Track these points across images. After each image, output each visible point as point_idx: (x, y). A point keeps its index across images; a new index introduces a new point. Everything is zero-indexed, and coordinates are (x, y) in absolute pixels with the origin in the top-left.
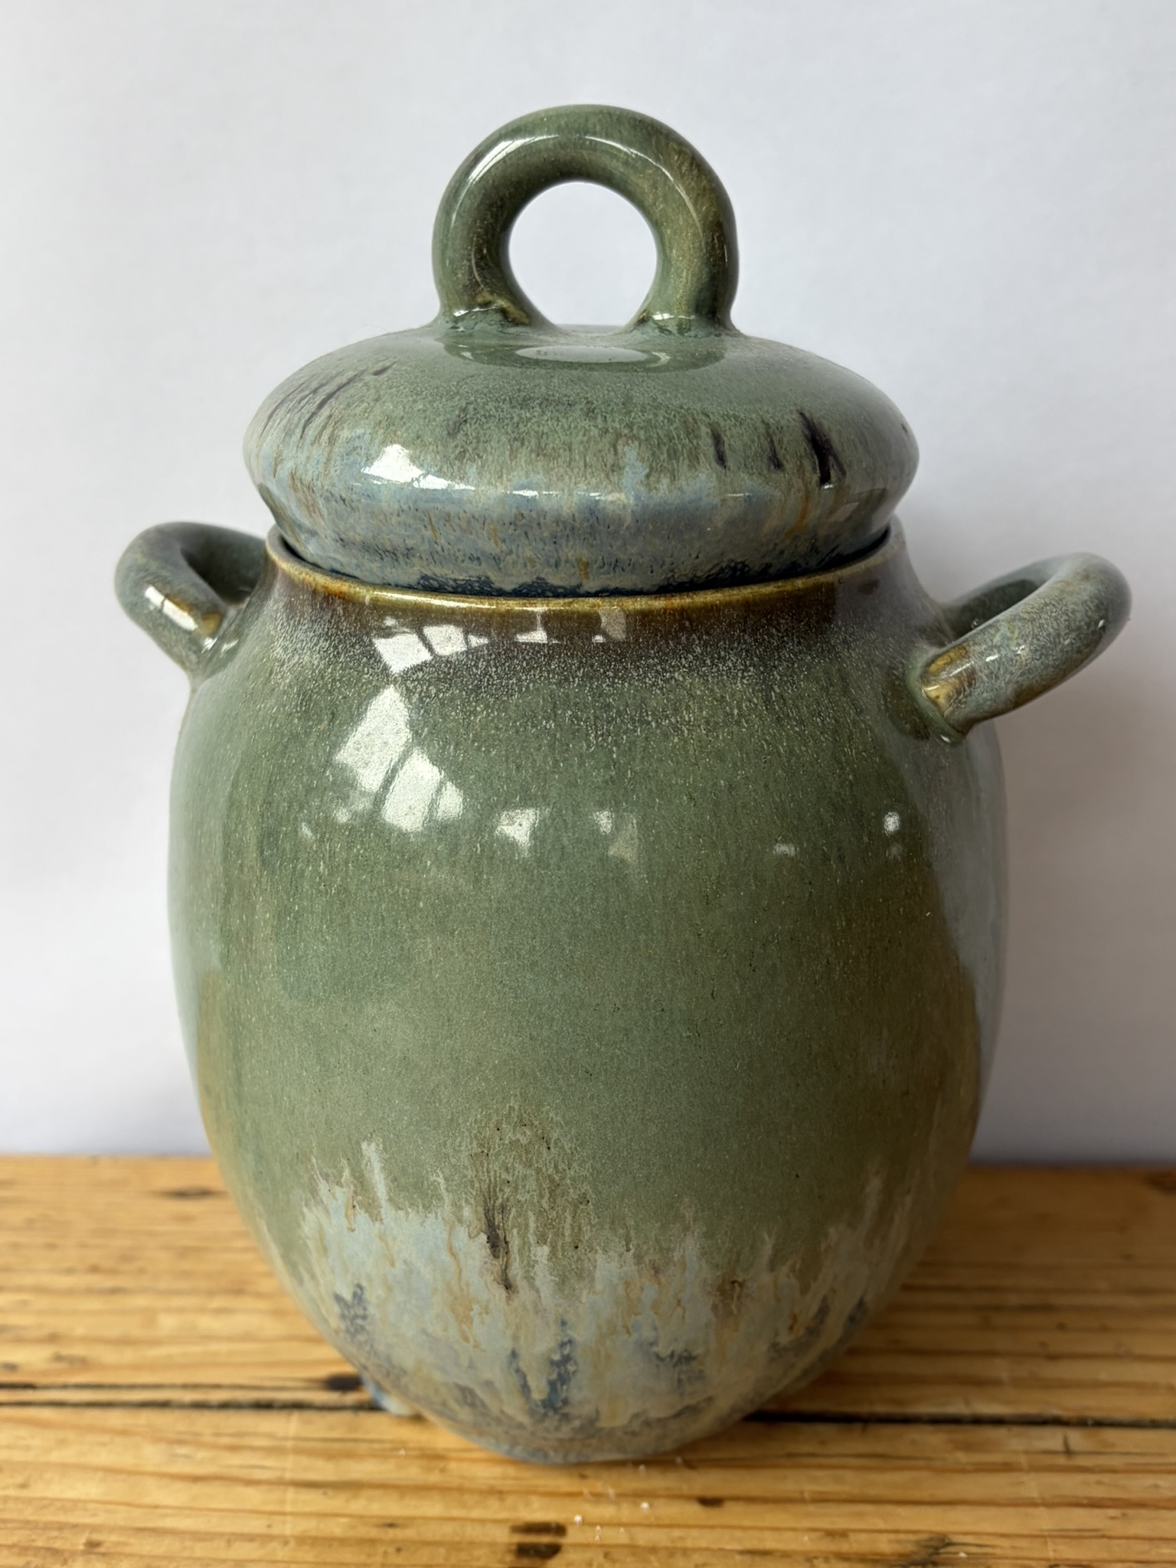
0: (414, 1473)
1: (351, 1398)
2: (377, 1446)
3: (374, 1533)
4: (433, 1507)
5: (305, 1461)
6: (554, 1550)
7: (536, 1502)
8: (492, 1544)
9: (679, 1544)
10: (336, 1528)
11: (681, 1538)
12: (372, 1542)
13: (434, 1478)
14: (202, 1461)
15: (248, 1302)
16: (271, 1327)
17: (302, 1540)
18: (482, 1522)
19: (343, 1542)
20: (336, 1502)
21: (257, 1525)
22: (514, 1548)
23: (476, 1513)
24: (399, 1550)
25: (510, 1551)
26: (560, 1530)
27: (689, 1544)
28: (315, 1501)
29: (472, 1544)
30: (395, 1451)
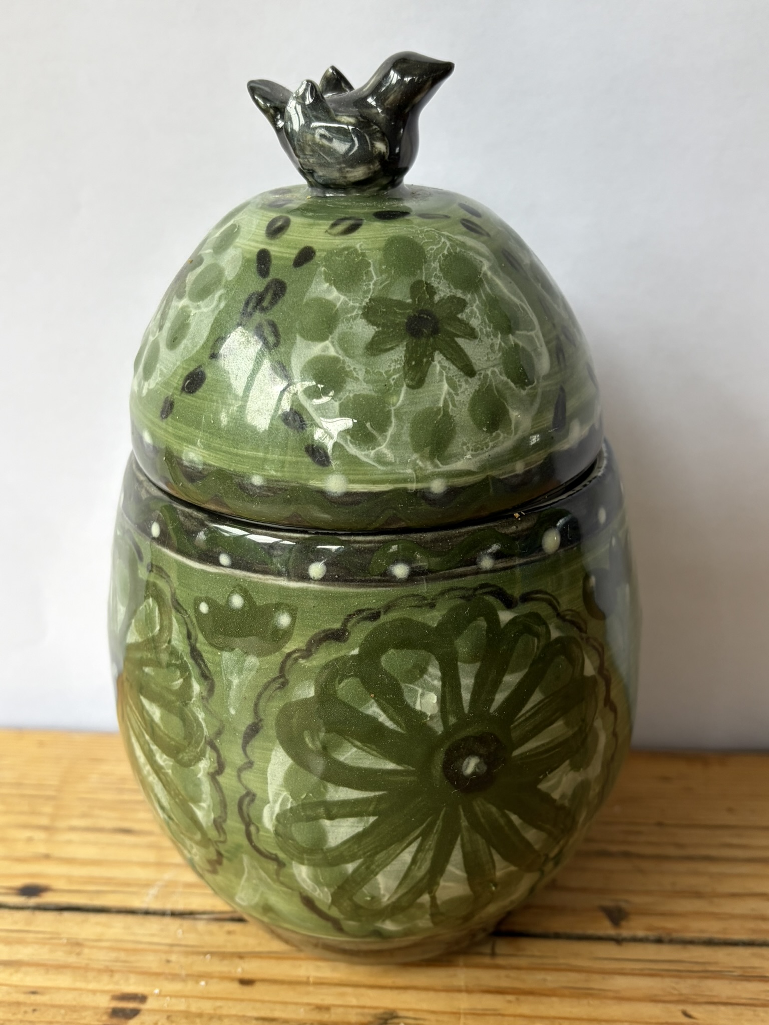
0: (60, 956)
1: (33, 901)
2: (40, 936)
3: (22, 998)
4: (64, 980)
6: (135, 1013)
7: (133, 978)
8: (95, 1008)
12: (18, 1004)
13: (72, 959)
18: (94, 992)
22: (110, 1010)
23: (92, 986)
24: (34, 1010)
25: (106, 1013)
26: (143, 998)
29: (85, 1008)
30: (51, 940)
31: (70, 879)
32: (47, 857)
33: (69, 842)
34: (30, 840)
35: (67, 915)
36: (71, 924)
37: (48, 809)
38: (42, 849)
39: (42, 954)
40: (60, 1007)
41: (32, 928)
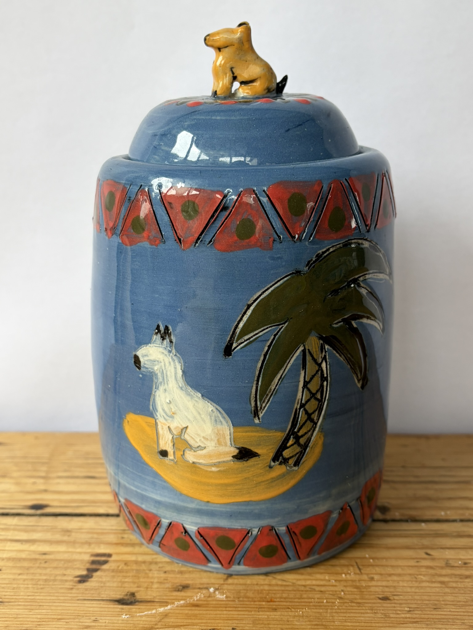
0: (58, 537)
1: (39, 512)
2: (45, 528)
3: (37, 557)
4: (62, 548)
5: (16, 533)
6: (105, 562)
7: (102, 546)
8: (82, 561)
9: (155, 560)
10: (23, 555)
11: (156, 558)
12: (36, 560)
13: (65, 538)
15: (6, 480)
16: (13, 488)
17: (9, 559)
18: (80, 553)
19: (24, 559)
20: (25, 547)
22: (90, 561)
23: (79, 550)
24: (46, 562)
25: (88, 562)
26: (110, 555)
27: (158, 560)
28: (18, 546)
29: (74, 560)
30: (52, 529)
31: (60, 501)
32: (46, 491)
33: (58, 483)
34: (34, 483)
35: (60, 518)
36: (63, 523)
37: (44, 468)
38: (42, 487)
39: (48, 536)
40: (61, 560)
41: (40, 524)
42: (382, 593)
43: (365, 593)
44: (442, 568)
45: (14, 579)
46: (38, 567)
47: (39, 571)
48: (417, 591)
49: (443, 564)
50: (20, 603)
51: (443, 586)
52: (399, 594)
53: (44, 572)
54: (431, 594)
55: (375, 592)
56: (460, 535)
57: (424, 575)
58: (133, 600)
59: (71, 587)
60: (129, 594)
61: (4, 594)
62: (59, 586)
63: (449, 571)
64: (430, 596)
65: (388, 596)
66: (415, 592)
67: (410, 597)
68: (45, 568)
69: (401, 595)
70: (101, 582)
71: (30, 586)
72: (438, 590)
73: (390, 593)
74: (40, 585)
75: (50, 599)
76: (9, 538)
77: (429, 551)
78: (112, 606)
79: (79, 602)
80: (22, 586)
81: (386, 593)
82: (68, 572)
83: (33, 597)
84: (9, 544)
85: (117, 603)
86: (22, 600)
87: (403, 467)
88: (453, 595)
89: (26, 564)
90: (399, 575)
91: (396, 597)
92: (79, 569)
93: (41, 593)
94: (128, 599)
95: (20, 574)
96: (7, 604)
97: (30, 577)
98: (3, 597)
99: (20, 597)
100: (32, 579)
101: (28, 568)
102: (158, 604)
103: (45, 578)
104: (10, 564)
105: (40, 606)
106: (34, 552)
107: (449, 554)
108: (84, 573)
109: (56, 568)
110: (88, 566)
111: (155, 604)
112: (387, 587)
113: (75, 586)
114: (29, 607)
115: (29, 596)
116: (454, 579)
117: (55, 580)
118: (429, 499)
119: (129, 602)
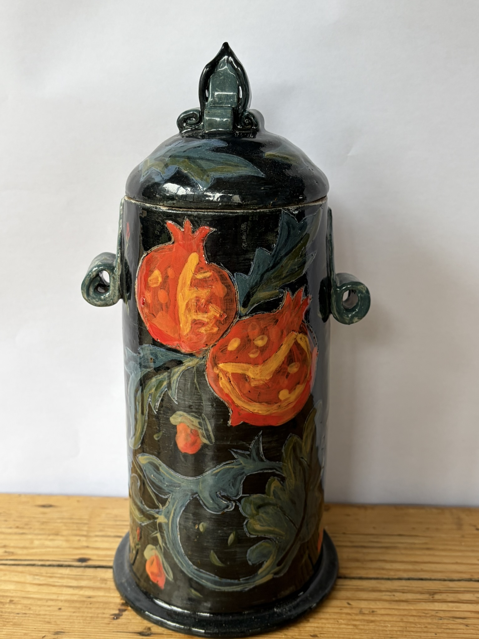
0: (98, 584)
1: (84, 564)
2: (89, 577)
3: (85, 599)
4: (101, 593)
5: (69, 580)
8: (115, 603)
10: (75, 598)
12: (84, 601)
13: (103, 586)
14: (42, 580)
15: (59, 537)
16: (65, 544)
17: (66, 601)
19: (76, 601)
20: (76, 591)
21: (54, 597)
22: (121, 604)
24: (91, 604)
25: (119, 604)
28: (71, 591)
29: (110, 603)
30: (94, 578)
31: (98, 555)
32: (87, 547)
33: (96, 541)
34: (79, 540)
35: (99, 569)
36: (101, 573)
37: (85, 528)
38: (85, 544)
39: (91, 584)
40: (101, 602)
41: (85, 574)
42: (313, 632)
43: (302, 631)
44: (356, 614)
45: (70, 616)
46: (86, 607)
47: (86, 610)
48: (337, 631)
49: (357, 611)
50: (76, 634)
51: (355, 628)
52: (325, 632)
53: (90, 611)
54: (345, 633)
55: (309, 631)
56: (374, 590)
57: (343, 620)
58: (149, 632)
59: (109, 622)
60: (147, 628)
61: (64, 626)
62: (101, 622)
63: (360, 617)
64: (345, 635)
65: (317, 634)
66: (335, 632)
67: (331, 635)
68: (91, 608)
69: (326, 634)
70: (128, 619)
71: (81, 621)
72: (350, 630)
73: (318, 632)
74: (88, 620)
75: (95, 631)
76: (65, 584)
77: (351, 602)
78: (136, 637)
79: (114, 633)
80: (76, 621)
81: (316, 632)
82: (106, 611)
83: (84, 629)
84: (65, 589)
85: (139, 635)
86: (76, 631)
87: (344, 533)
88: (360, 634)
89: (77, 605)
90: (327, 619)
91: (322, 635)
92: (113, 609)
93: (88, 626)
94: (146, 632)
95: (74, 612)
96: (67, 634)
97: (81, 614)
98: (64, 629)
99: (75, 629)
100: (82, 616)
101: (79, 608)
102: (165, 636)
103: (91, 615)
104: (67, 604)
105: (89, 635)
106: (82, 596)
107: (363, 605)
108: (117, 612)
109: (98, 608)
110: (119, 607)
111: (164, 636)
112: (317, 627)
113: (111, 621)
114: (82, 636)
115: (81, 628)
116: (363, 623)
117: (98, 617)
118: (357, 560)
119: (146, 634)
